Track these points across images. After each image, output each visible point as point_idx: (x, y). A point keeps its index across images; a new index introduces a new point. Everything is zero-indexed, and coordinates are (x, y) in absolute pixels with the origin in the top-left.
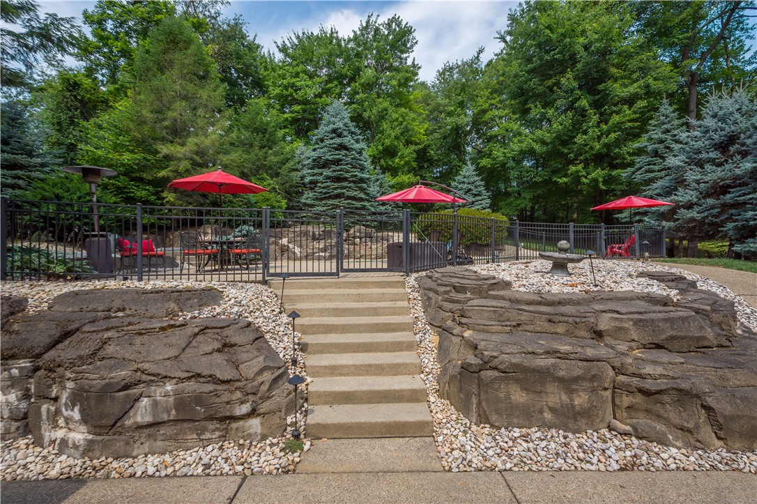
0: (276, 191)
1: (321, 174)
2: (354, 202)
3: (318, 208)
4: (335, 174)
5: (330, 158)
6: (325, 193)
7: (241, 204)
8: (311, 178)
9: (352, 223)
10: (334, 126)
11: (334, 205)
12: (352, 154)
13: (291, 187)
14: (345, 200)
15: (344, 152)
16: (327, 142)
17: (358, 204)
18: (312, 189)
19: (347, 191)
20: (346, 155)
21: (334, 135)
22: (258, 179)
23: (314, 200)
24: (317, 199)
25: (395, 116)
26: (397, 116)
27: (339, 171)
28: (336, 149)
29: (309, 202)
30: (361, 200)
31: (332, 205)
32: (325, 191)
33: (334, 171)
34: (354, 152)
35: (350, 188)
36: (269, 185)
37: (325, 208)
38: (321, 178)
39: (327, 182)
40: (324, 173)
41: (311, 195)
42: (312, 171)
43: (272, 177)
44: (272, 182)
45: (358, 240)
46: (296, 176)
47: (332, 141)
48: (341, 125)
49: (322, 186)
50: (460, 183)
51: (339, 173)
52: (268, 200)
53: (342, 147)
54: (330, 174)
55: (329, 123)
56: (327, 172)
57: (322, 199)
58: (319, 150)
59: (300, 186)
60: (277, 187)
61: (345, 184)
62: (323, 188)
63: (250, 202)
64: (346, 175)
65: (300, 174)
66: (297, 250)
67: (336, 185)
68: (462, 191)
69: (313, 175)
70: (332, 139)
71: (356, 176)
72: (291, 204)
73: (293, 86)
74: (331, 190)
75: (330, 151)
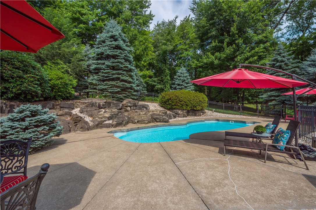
0: (69, 73)
1: (104, 64)
2: (126, 84)
3: (101, 86)
4: (114, 64)
5: (110, 54)
6: (106, 77)
7: (32, 79)
8: (95, 66)
9: (125, 97)
10: (113, 34)
11: (113, 85)
12: (125, 53)
13: (80, 71)
14: (120, 82)
15: (119, 51)
16: (108, 43)
17: (128, 85)
18: (97, 73)
19: (122, 76)
20: (121, 53)
21: (112, 39)
22: (54, 63)
23: (98, 81)
24: (100, 80)
25: (141, 39)
26: (142, 39)
27: (116, 63)
28: (114, 48)
29: (94, 82)
30: (130, 82)
31: (111, 85)
32: (106, 75)
33: (114, 62)
34: (126, 52)
35: (123, 74)
36: (63, 68)
37: (106, 87)
38: (103, 66)
39: (108, 69)
40: (106, 63)
41: (96, 77)
42: (97, 61)
43: (65, 63)
44: (65, 66)
45: (129, 108)
46: (84, 65)
47: (110, 43)
48: (117, 34)
49: (104, 72)
50: (179, 77)
51: (117, 64)
52: (61, 78)
53: (118, 47)
54: (110, 64)
55: (108, 32)
56: (107, 63)
57: (104, 81)
58: (102, 48)
59: (87, 72)
60: (69, 70)
61: (121, 72)
62: (105, 73)
63: (43, 79)
64: (121, 66)
65: (87, 63)
66: (88, 119)
67: (114, 72)
68: (181, 80)
69: (98, 64)
70: (111, 41)
71: (127, 67)
72: (80, 83)
73: (80, 12)
74: (111, 75)
75: (110, 49)
